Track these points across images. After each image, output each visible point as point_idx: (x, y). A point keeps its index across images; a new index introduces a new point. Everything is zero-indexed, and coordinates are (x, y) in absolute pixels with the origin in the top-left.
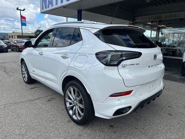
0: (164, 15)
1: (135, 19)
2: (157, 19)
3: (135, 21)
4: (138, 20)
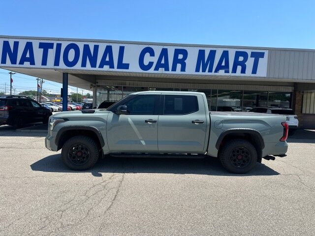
0: (128, 82)
1: (97, 81)
2: (122, 84)
3: (97, 84)
4: (101, 83)
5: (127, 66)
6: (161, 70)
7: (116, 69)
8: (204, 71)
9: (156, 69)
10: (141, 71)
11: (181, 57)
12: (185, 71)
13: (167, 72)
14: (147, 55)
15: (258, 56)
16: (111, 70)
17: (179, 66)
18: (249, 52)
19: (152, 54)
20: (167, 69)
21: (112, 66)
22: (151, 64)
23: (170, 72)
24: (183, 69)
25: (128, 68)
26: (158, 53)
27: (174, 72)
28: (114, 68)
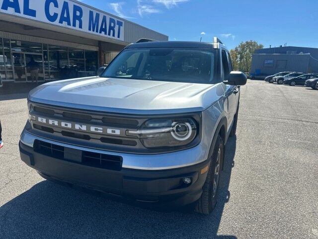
5: (33, 13)
6: (65, 24)
7: (22, 15)
8: (93, 31)
9: (61, 22)
10: (48, 21)
11: (78, 13)
12: (81, 28)
13: (69, 27)
14: (52, 5)
15: (120, 24)
16: (17, 14)
17: (77, 22)
18: (116, 20)
19: (56, 5)
20: (69, 24)
21: (18, 10)
22: (56, 15)
23: (71, 27)
24: (80, 27)
25: (34, 16)
26: (61, 5)
27: (74, 28)
28: (20, 13)
